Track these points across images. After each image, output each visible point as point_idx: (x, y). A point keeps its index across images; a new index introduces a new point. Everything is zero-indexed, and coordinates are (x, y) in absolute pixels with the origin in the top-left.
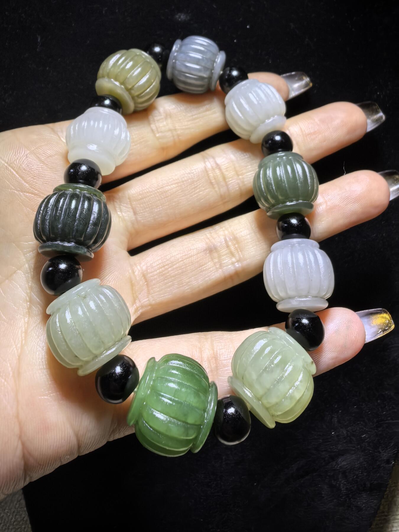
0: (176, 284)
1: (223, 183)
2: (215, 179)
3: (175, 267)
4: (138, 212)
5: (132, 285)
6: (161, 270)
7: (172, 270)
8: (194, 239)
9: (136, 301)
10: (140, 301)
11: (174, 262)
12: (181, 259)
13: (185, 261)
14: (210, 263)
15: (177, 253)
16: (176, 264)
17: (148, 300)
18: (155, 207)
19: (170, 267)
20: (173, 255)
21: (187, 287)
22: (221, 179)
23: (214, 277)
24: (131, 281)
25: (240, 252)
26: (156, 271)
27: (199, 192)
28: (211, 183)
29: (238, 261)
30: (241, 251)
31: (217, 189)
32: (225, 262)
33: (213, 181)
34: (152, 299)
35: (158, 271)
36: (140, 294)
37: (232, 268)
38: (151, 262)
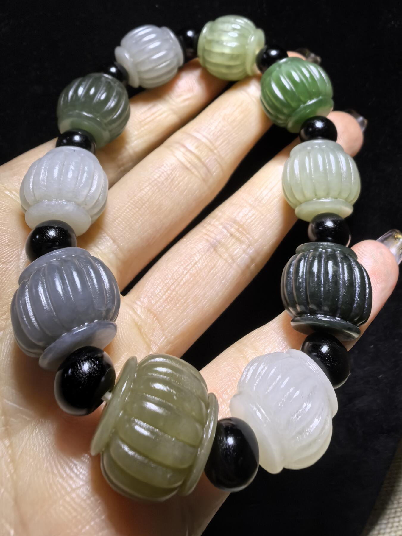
0: (190, 303)
1: (200, 164)
2: (190, 163)
3: (182, 283)
4: (117, 238)
5: (139, 328)
6: (167, 294)
7: (180, 289)
8: (190, 242)
9: (151, 346)
10: (156, 344)
11: (179, 277)
12: (186, 271)
13: (191, 271)
14: (220, 261)
15: (178, 266)
16: (182, 279)
17: (166, 338)
18: (135, 222)
19: (177, 286)
20: (175, 270)
21: (204, 301)
22: (196, 161)
23: (230, 276)
24: (136, 324)
25: (247, 235)
26: (162, 297)
27: (179, 183)
28: (187, 168)
29: (249, 246)
30: (248, 233)
31: (196, 173)
32: (236, 252)
33: (189, 166)
34: (169, 335)
35: (164, 297)
36: (152, 335)
37: (246, 257)
38: (152, 290)
